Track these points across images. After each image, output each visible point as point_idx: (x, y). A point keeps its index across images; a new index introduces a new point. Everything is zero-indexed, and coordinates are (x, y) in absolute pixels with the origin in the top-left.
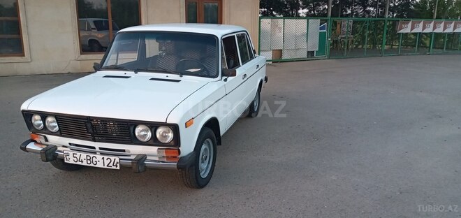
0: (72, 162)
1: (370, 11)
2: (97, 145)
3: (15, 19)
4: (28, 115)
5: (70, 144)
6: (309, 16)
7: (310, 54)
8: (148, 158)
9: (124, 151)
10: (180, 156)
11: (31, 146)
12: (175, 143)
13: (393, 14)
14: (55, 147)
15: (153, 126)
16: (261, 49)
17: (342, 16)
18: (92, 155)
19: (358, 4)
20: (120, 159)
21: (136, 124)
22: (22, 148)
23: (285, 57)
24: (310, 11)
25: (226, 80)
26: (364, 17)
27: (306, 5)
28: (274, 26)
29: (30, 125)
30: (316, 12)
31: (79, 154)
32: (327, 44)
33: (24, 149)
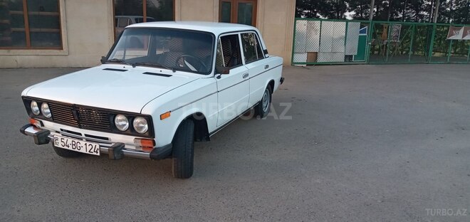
0: (60, 146)
1: (423, 15)
2: (84, 132)
3: (56, 13)
4: (28, 101)
5: (62, 130)
6: (355, 18)
7: (348, 58)
8: (126, 147)
9: (107, 139)
10: (154, 147)
11: (30, 130)
12: (149, 133)
13: (449, 19)
14: (48, 132)
15: (131, 117)
16: (295, 51)
17: (392, 20)
18: (76, 141)
19: (411, 7)
20: (100, 146)
21: (116, 113)
22: (21, 131)
23: (321, 59)
24: (357, 14)
25: (219, 77)
26: (417, 21)
27: (353, 7)
28: (310, 28)
29: (29, 110)
30: (364, 15)
31: (66, 139)
32: (368, 48)
33: (23, 132)
